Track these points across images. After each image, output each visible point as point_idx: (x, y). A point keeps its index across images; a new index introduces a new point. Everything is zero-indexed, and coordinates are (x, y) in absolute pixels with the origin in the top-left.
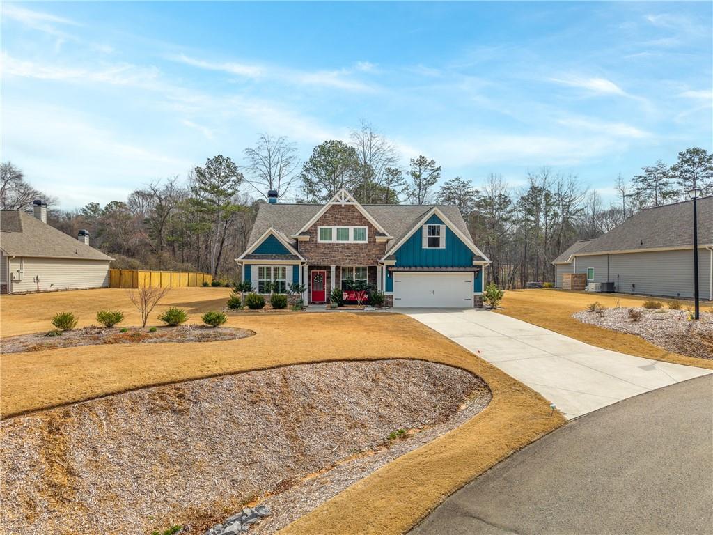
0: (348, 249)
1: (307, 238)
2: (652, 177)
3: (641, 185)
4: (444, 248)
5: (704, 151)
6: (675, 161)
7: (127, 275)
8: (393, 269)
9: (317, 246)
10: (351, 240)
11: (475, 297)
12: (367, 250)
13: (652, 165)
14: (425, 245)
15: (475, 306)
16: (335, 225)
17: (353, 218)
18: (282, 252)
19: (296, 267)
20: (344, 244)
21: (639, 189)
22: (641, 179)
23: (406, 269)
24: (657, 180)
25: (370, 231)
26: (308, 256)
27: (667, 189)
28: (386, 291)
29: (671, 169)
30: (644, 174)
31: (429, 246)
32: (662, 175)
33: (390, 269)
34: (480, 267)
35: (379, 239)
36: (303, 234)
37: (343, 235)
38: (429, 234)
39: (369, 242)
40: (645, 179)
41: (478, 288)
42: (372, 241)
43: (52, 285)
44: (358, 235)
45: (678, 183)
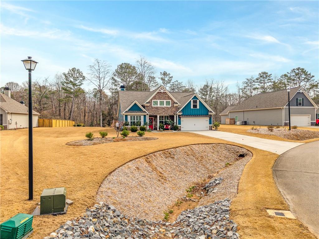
0: (164, 109)
1: (148, 105)
2: (249, 82)
3: (246, 85)
4: (199, 108)
5: (267, 73)
6: (258, 76)
7: (47, 121)
8: (181, 116)
9: (152, 108)
10: (165, 106)
11: (209, 126)
12: (171, 109)
13: (249, 78)
14: (192, 107)
15: (210, 130)
16: (159, 100)
17: (165, 97)
18: (139, 110)
19: (145, 116)
20: (162, 107)
21: (245, 86)
22: (245, 83)
23: (186, 116)
24: (251, 83)
25: (172, 102)
26: (149, 111)
27: (254, 87)
28: (179, 124)
29: (256, 79)
30: (247, 81)
31: (193, 108)
32: (253, 81)
33: (180, 116)
34: (211, 115)
35: (175, 105)
36: (147, 103)
37: (162, 103)
38: (193, 103)
39: (172, 106)
40: (247, 83)
41: (210, 123)
42: (173, 106)
43: (21, 126)
44: (168, 103)
45: (258, 85)
